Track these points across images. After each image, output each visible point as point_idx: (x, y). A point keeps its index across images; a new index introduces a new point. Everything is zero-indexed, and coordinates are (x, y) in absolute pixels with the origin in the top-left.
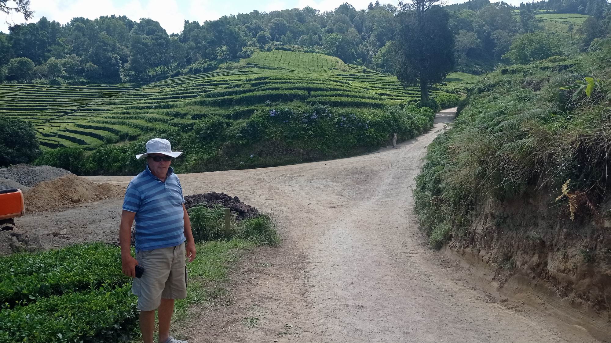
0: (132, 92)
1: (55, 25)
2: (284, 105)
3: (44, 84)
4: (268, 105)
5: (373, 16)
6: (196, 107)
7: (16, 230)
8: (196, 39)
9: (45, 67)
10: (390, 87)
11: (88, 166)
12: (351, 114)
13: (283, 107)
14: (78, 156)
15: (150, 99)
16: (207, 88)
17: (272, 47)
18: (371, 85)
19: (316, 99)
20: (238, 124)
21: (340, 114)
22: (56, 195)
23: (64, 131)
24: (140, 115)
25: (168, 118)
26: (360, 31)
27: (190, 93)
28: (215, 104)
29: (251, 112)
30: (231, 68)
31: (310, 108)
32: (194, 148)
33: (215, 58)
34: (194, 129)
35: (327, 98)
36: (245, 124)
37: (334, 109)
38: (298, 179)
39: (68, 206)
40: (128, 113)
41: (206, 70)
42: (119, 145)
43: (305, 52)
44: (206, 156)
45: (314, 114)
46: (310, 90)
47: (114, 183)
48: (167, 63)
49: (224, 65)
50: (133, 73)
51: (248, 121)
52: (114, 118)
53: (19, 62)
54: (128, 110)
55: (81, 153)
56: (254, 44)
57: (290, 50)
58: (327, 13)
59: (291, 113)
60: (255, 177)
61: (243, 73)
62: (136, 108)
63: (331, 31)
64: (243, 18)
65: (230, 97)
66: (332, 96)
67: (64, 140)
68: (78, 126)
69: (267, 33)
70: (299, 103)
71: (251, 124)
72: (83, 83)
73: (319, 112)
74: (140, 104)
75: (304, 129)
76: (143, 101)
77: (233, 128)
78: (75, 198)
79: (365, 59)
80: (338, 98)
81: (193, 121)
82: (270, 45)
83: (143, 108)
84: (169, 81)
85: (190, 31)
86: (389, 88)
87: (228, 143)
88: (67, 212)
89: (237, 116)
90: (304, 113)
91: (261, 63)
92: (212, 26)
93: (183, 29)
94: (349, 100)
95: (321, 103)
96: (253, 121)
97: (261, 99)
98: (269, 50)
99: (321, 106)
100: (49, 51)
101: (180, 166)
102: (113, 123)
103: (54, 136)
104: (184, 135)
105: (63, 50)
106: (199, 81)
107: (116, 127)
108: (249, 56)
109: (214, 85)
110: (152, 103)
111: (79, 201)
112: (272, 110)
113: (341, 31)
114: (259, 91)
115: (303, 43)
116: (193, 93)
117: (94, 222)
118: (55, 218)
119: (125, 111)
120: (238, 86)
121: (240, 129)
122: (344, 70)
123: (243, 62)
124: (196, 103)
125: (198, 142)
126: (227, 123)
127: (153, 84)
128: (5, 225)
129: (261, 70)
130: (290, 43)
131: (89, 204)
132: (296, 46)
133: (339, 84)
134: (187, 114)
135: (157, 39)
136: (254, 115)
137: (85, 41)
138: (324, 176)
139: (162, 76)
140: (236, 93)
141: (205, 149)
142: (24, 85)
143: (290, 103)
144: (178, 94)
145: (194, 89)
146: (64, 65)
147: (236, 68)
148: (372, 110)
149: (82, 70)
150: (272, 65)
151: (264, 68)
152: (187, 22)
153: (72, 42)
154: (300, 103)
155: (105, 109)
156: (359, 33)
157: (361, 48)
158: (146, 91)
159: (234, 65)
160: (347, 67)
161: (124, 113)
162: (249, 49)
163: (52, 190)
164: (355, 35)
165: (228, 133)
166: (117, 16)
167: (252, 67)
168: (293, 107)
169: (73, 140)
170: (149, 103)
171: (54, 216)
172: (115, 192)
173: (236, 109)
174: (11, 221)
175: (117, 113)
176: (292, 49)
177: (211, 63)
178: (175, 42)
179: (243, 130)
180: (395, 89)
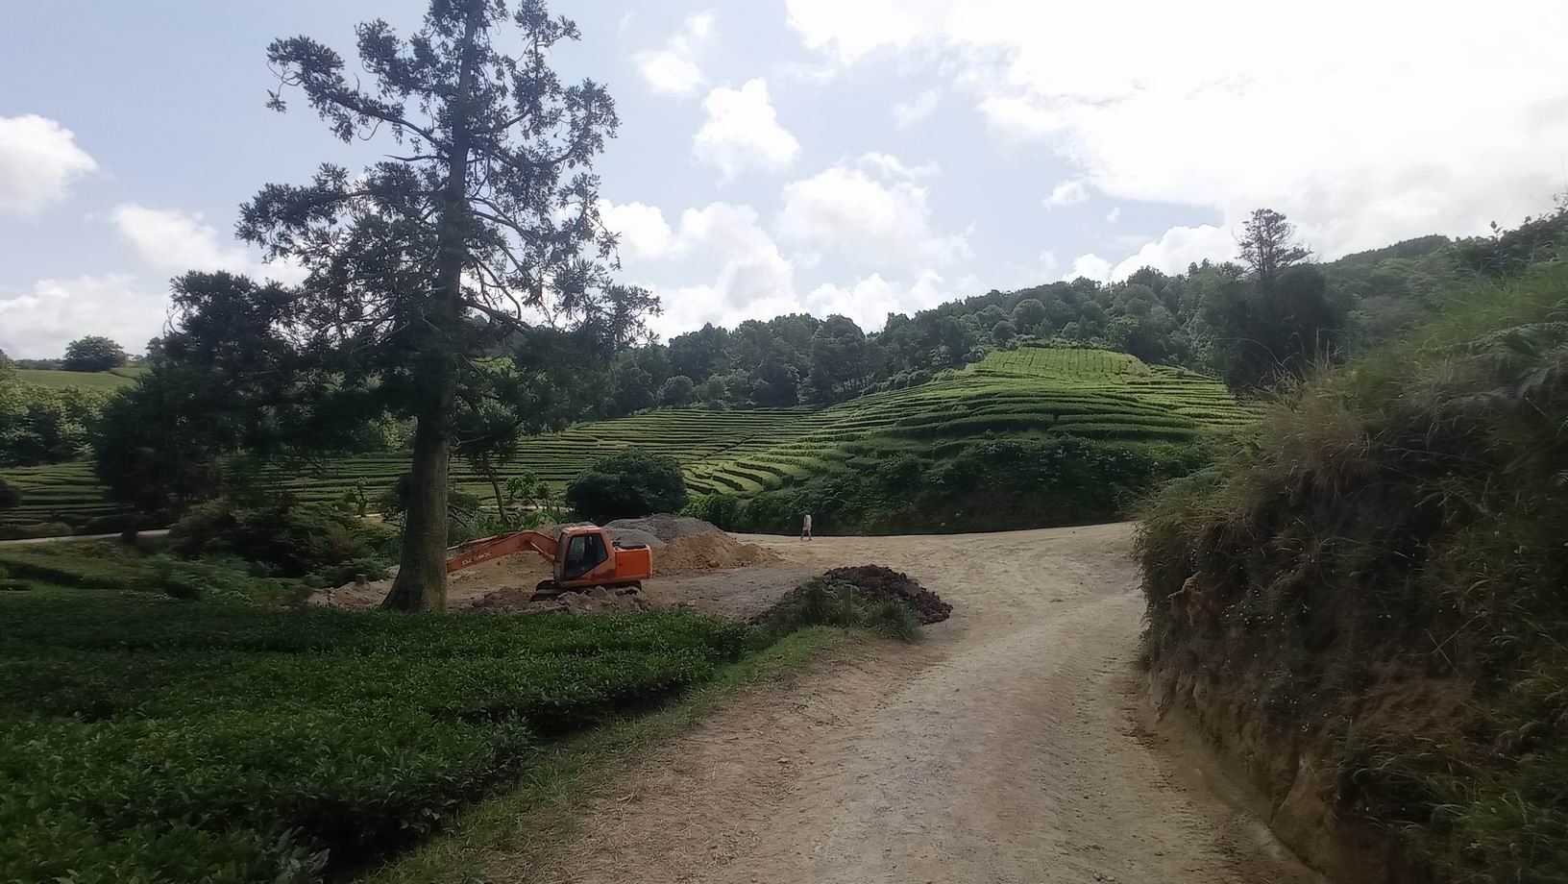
0: (810, 418)
1: (721, 331)
2: (1012, 437)
3: (703, 409)
4: (988, 438)
5: (1199, 284)
6: (886, 440)
7: (640, 595)
8: (902, 342)
9: (705, 387)
10: (1221, 402)
11: (742, 519)
12: (1125, 451)
13: (1011, 440)
14: (730, 504)
15: (831, 428)
16: (911, 410)
17: (1019, 343)
18: (1184, 399)
19: (1063, 427)
20: (940, 465)
21: (1104, 450)
22: (691, 556)
23: (721, 471)
24: (814, 450)
25: (848, 455)
26: (1174, 309)
27: (885, 418)
28: (911, 435)
29: (960, 447)
30: (951, 378)
31: (1054, 441)
32: (876, 500)
33: (929, 365)
34: (877, 472)
35: (1085, 425)
36: (950, 466)
37: (1094, 443)
38: (1022, 553)
39: (703, 571)
40: (800, 448)
41: (914, 383)
42: (780, 493)
43: (1074, 348)
44: (891, 513)
45: (1060, 451)
46: (1057, 413)
47: (765, 545)
48: (859, 375)
49: (941, 374)
50: (814, 390)
51: (953, 461)
52: (782, 454)
53: (677, 382)
54: (800, 444)
55: (735, 501)
56: (990, 340)
57: (1047, 346)
58: (1113, 285)
59: (1021, 450)
60: (955, 547)
61: (968, 385)
62: (811, 440)
63: (1120, 313)
64: (975, 304)
65: (934, 424)
66: (1095, 421)
67: (718, 483)
68: (738, 464)
69: (1011, 323)
70: (1039, 435)
71: (959, 466)
72: (750, 407)
73: (1067, 447)
74: (817, 434)
75: (1041, 475)
76: (821, 430)
77: (932, 471)
78: (713, 562)
79: (1184, 355)
80: (1104, 425)
81: (878, 461)
82: (1014, 340)
83: (820, 440)
84: (860, 400)
85: (893, 328)
86: (1219, 405)
87: (924, 494)
88: (702, 578)
89: (941, 453)
90: (1043, 449)
91: (999, 369)
92: (925, 318)
93: (885, 324)
94: (1125, 427)
95: (1072, 433)
96: (963, 462)
97: (978, 429)
98: (1013, 348)
99: (1071, 438)
100: (712, 366)
101: (856, 525)
102: (780, 462)
103: (709, 478)
104: (865, 481)
105: (728, 364)
106: (901, 399)
107: (782, 467)
108: (980, 359)
109: (920, 405)
110: (832, 433)
111: (717, 565)
112: (990, 444)
113: (1138, 310)
114: (977, 415)
115: (1070, 335)
116: (890, 417)
117: (729, 594)
118: (686, 584)
119: (796, 444)
120: (948, 408)
121: (942, 473)
122: (1142, 375)
123: (970, 368)
124: (886, 434)
125: (882, 492)
126: (924, 464)
127: (839, 405)
128: (629, 588)
129: (997, 380)
130: (1048, 335)
131: (728, 570)
132: (1059, 339)
133: (1113, 401)
134: (872, 450)
135: (848, 342)
136: (964, 453)
137: (755, 351)
138: (1066, 551)
139: (853, 394)
140: (943, 419)
141: (892, 501)
142: (679, 412)
143: (1022, 434)
144: (868, 419)
145: (891, 412)
146: (728, 383)
147: (958, 377)
148: (1165, 444)
149: (750, 389)
150: (1016, 371)
151: (1003, 376)
152: (891, 315)
153: (740, 353)
154: (1040, 433)
155: (775, 441)
156: (1172, 312)
157: (1176, 337)
158: (829, 415)
159: (957, 373)
160: (1148, 369)
161: (795, 448)
162: (981, 348)
163: (688, 549)
164: (1164, 316)
165: (924, 478)
166: (798, 315)
167: (984, 375)
168: (1025, 440)
169: (729, 483)
170: (829, 433)
171: (685, 582)
172: (762, 558)
173: (940, 443)
174: (637, 584)
175: (786, 448)
176: (1051, 345)
177: (922, 371)
178: (871, 344)
179: (947, 476)
180: (1231, 405)
